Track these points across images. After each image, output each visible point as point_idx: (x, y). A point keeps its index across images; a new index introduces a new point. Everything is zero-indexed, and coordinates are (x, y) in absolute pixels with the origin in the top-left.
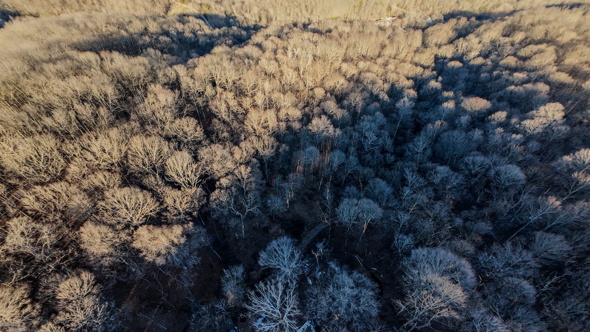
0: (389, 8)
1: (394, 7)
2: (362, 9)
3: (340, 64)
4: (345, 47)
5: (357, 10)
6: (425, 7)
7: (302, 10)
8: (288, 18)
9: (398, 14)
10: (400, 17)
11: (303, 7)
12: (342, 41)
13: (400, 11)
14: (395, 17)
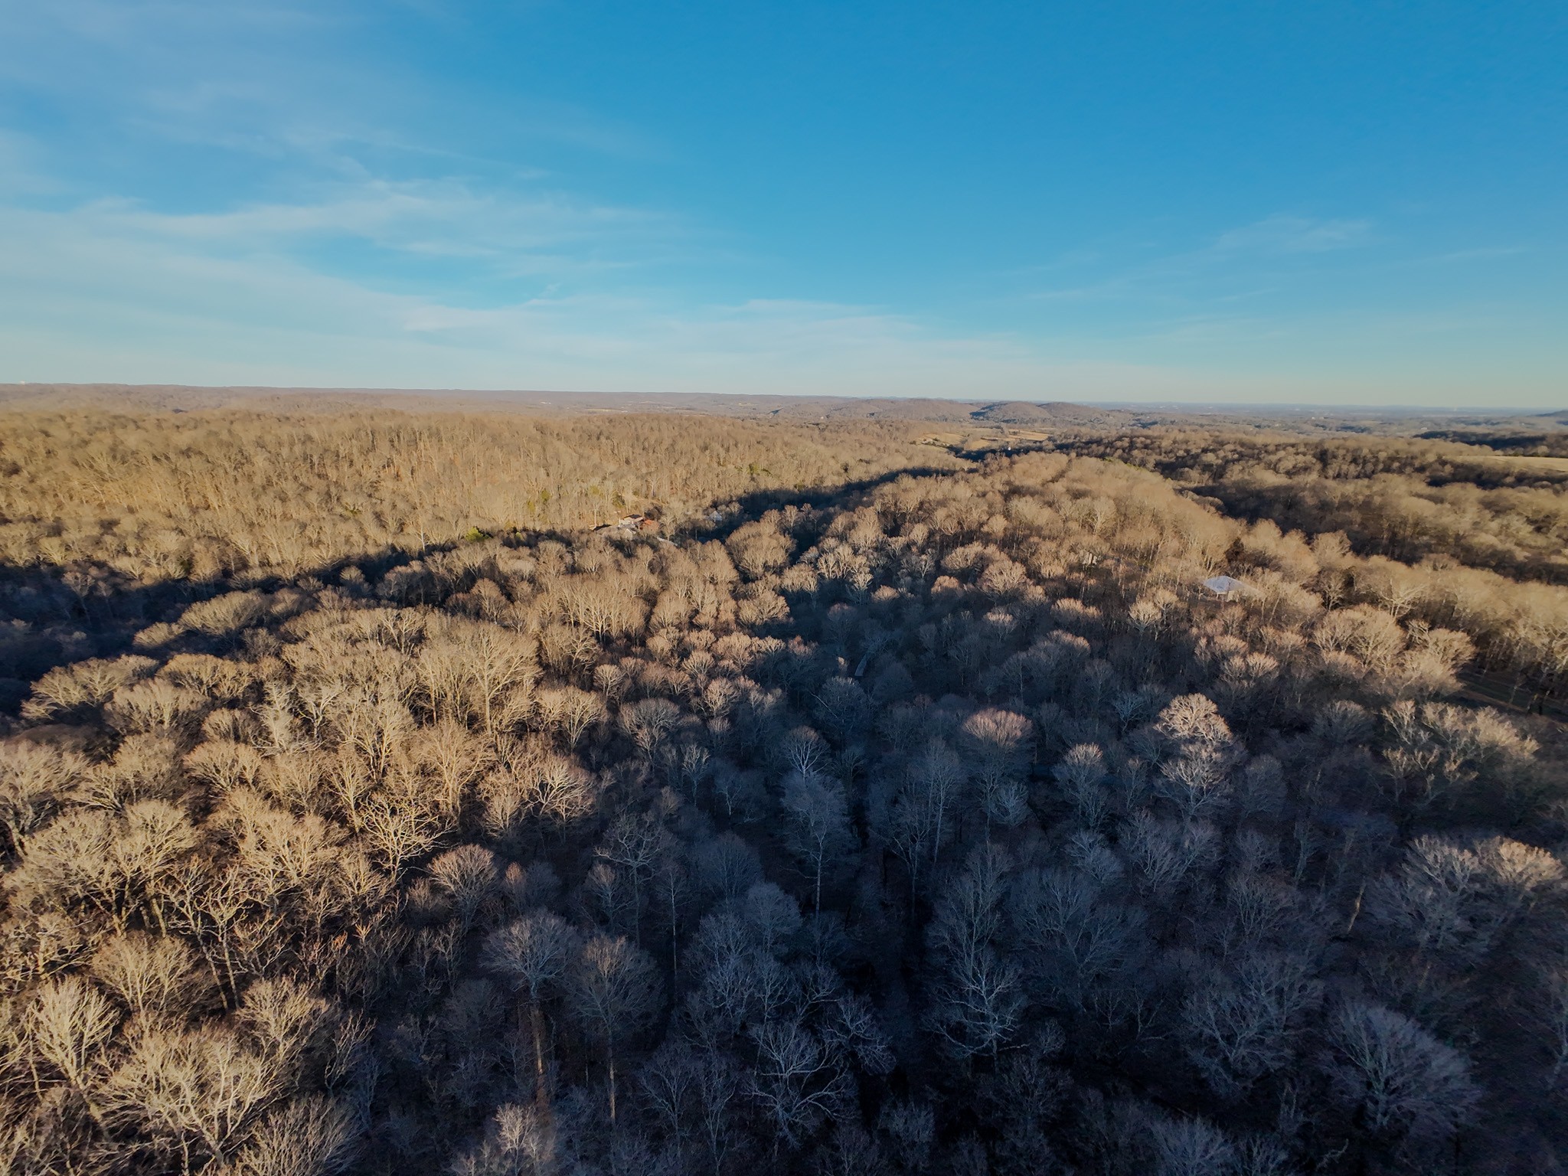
0: (619, 500)
1: (629, 497)
2: (553, 508)
3: (532, 698)
4: (534, 626)
5: (538, 509)
6: (695, 491)
7: (366, 526)
8: (314, 553)
9: (643, 509)
10: (649, 515)
11: (367, 519)
12: (519, 611)
13: (646, 505)
14: (639, 516)
